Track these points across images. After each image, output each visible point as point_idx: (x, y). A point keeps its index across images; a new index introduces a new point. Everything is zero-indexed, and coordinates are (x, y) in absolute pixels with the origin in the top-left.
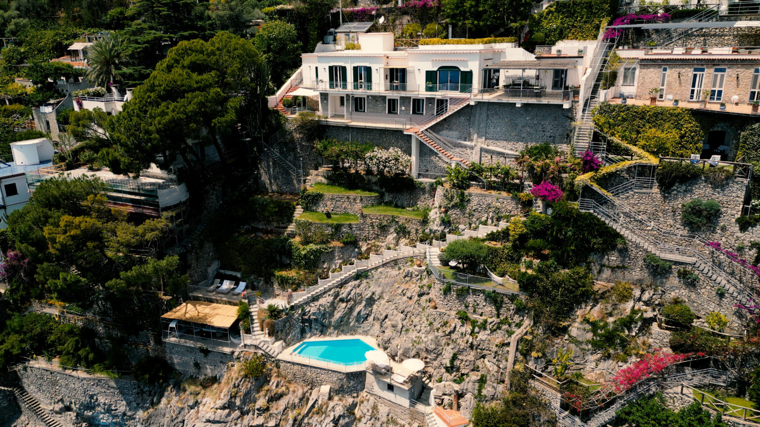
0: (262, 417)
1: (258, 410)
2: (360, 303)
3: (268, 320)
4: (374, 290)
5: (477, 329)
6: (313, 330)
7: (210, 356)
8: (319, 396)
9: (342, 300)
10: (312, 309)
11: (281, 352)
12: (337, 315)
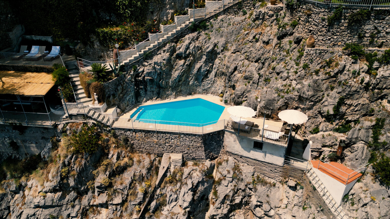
0: (105, 194)
1: (97, 187)
2: (201, 58)
3: (94, 83)
4: (216, 41)
5: (376, 64)
6: (148, 93)
7: (28, 133)
8: (170, 164)
9: (179, 57)
10: (146, 68)
11: (117, 120)
12: (175, 74)
